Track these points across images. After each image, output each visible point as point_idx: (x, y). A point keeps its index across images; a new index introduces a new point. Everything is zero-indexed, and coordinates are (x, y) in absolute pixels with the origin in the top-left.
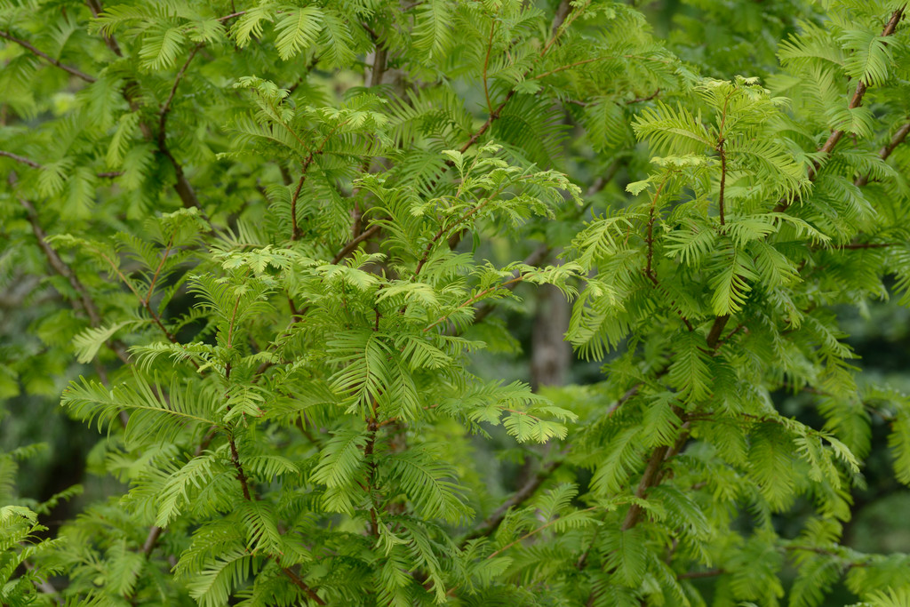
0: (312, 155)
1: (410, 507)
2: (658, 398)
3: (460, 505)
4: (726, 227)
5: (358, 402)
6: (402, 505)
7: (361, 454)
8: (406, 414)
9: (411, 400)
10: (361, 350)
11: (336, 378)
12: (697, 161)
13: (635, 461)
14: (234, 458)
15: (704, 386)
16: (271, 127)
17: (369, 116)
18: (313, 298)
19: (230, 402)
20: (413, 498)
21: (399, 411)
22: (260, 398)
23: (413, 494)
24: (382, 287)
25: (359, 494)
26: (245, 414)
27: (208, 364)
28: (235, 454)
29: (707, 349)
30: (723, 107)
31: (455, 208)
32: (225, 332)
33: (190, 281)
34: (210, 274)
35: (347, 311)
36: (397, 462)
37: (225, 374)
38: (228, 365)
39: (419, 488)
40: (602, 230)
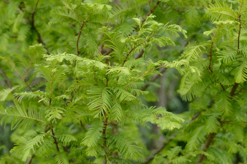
0: (84, 23)
1: (119, 154)
2: (211, 115)
3: (138, 154)
4: (240, 50)
5: (99, 113)
6: (117, 154)
7: (101, 134)
8: (118, 118)
9: (120, 113)
10: (100, 93)
11: (90, 104)
12: (231, 22)
13: (202, 138)
14: (53, 135)
15: (230, 110)
16: (69, 12)
17: (105, 6)
18: (82, 73)
19: (50, 113)
20: (121, 151)
21: (115, 117)
22: (62, 112)
23: (121, 149)
24: (109, 68)
25: (100, 149)
26: (56, 118)
27: (42, 99)
28: (53, 134)
29: (231, 97)
30: (241, 2)
31: (137, 39)
32: (49, 87)
33: (35, 67)
34: (42, 64)
35: (96, 79)
36: (115, 137)
37: (49, 103)
38: (50, 100)
39: (123, 147)
40: (193, 50)
